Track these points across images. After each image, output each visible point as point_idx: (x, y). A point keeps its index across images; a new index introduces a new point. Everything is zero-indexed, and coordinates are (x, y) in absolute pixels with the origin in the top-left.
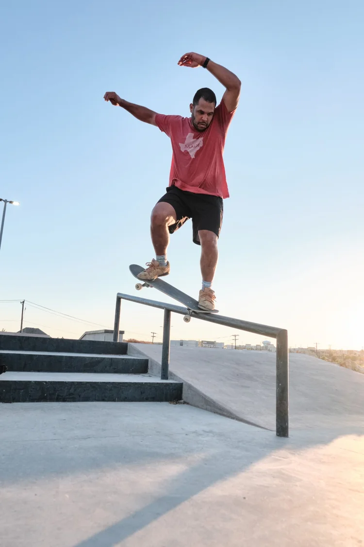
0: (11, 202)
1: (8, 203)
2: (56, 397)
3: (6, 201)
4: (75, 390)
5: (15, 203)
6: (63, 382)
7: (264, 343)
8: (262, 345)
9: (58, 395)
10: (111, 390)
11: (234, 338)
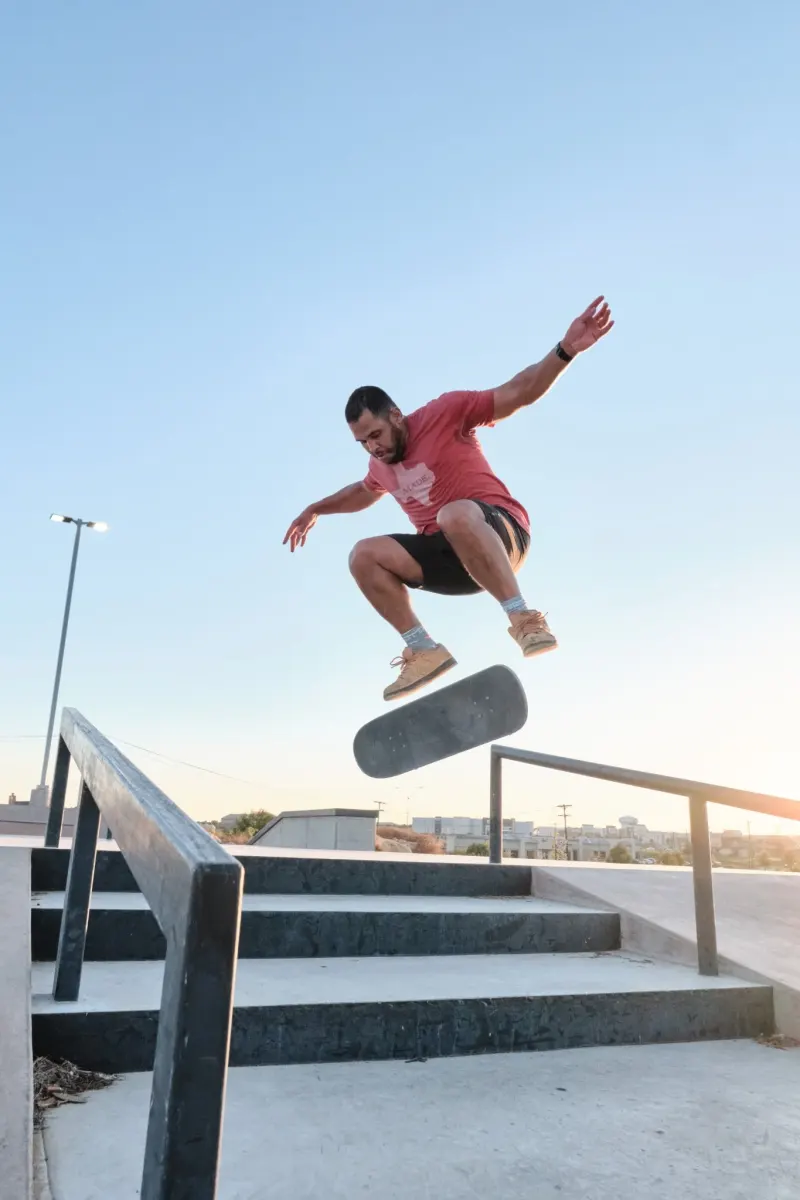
0: (90, 524)
1: (84, 527)
2: (512, 1039)
3: (79, 523)
4: (551, 1018)
5: (100, 527)
6: (524, 998)
7: (622, 820)
8: (619, 826)
9: (517, 1035)
10: (626, 1014)
11: (561, 810)
